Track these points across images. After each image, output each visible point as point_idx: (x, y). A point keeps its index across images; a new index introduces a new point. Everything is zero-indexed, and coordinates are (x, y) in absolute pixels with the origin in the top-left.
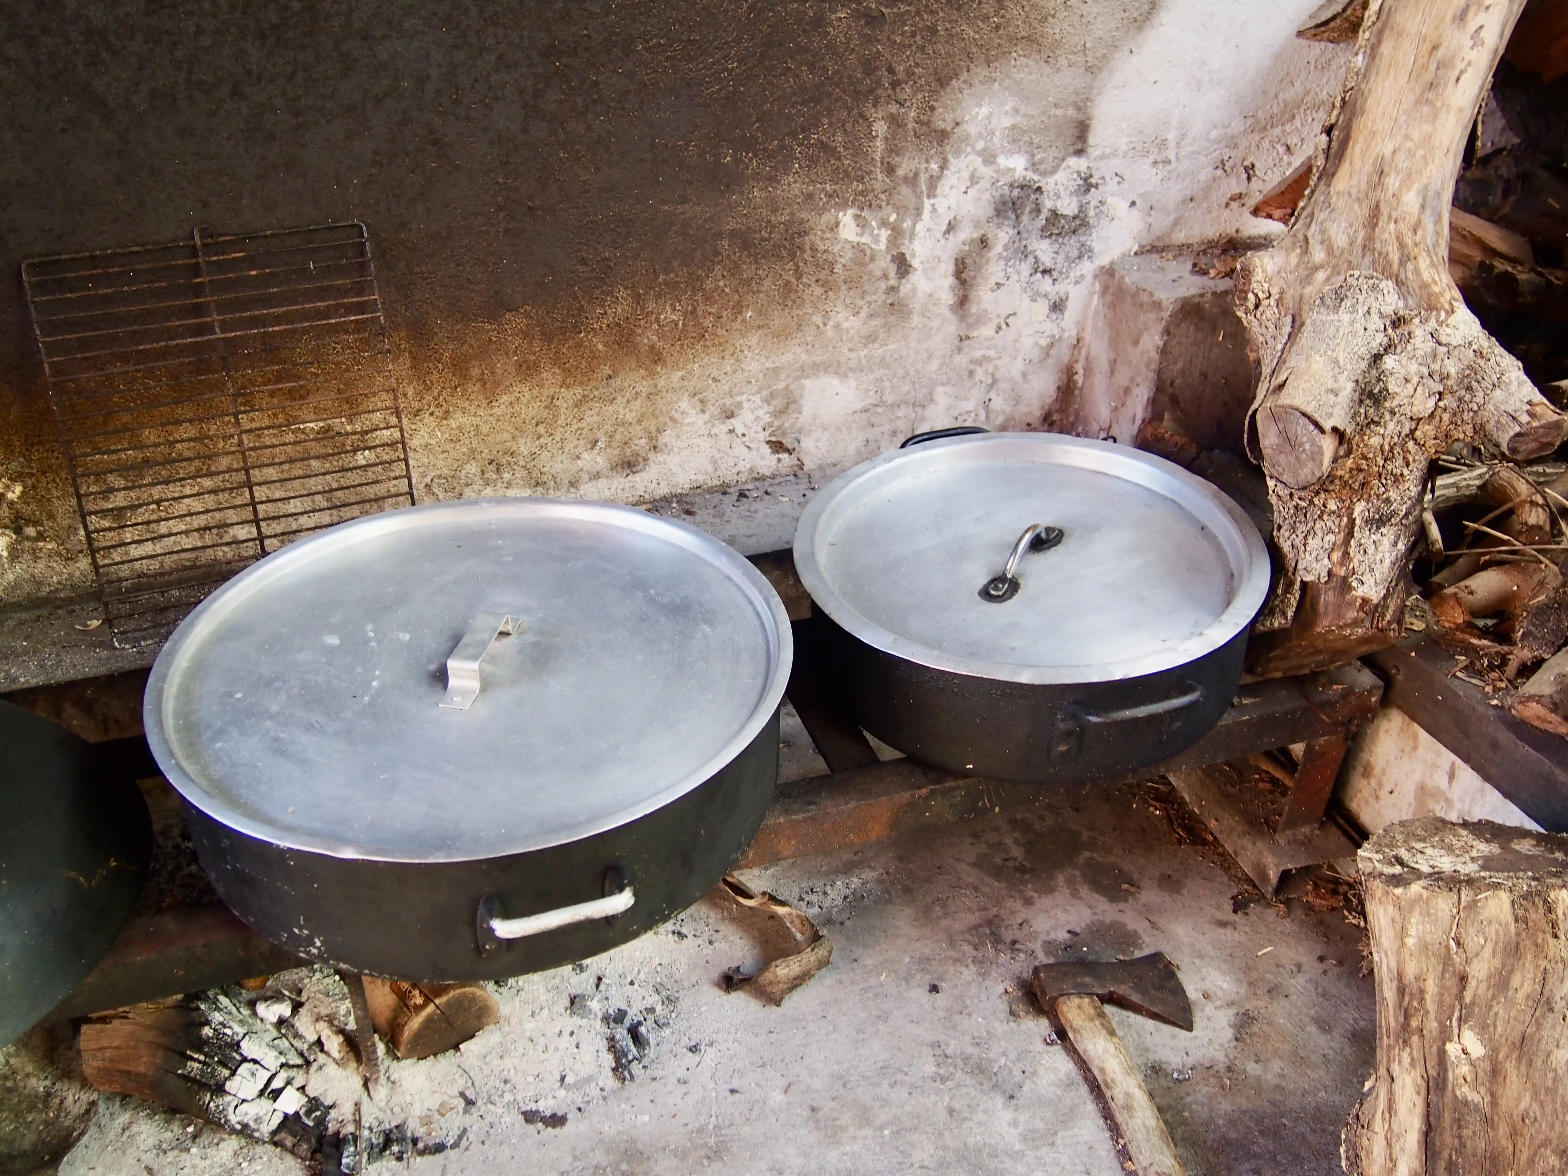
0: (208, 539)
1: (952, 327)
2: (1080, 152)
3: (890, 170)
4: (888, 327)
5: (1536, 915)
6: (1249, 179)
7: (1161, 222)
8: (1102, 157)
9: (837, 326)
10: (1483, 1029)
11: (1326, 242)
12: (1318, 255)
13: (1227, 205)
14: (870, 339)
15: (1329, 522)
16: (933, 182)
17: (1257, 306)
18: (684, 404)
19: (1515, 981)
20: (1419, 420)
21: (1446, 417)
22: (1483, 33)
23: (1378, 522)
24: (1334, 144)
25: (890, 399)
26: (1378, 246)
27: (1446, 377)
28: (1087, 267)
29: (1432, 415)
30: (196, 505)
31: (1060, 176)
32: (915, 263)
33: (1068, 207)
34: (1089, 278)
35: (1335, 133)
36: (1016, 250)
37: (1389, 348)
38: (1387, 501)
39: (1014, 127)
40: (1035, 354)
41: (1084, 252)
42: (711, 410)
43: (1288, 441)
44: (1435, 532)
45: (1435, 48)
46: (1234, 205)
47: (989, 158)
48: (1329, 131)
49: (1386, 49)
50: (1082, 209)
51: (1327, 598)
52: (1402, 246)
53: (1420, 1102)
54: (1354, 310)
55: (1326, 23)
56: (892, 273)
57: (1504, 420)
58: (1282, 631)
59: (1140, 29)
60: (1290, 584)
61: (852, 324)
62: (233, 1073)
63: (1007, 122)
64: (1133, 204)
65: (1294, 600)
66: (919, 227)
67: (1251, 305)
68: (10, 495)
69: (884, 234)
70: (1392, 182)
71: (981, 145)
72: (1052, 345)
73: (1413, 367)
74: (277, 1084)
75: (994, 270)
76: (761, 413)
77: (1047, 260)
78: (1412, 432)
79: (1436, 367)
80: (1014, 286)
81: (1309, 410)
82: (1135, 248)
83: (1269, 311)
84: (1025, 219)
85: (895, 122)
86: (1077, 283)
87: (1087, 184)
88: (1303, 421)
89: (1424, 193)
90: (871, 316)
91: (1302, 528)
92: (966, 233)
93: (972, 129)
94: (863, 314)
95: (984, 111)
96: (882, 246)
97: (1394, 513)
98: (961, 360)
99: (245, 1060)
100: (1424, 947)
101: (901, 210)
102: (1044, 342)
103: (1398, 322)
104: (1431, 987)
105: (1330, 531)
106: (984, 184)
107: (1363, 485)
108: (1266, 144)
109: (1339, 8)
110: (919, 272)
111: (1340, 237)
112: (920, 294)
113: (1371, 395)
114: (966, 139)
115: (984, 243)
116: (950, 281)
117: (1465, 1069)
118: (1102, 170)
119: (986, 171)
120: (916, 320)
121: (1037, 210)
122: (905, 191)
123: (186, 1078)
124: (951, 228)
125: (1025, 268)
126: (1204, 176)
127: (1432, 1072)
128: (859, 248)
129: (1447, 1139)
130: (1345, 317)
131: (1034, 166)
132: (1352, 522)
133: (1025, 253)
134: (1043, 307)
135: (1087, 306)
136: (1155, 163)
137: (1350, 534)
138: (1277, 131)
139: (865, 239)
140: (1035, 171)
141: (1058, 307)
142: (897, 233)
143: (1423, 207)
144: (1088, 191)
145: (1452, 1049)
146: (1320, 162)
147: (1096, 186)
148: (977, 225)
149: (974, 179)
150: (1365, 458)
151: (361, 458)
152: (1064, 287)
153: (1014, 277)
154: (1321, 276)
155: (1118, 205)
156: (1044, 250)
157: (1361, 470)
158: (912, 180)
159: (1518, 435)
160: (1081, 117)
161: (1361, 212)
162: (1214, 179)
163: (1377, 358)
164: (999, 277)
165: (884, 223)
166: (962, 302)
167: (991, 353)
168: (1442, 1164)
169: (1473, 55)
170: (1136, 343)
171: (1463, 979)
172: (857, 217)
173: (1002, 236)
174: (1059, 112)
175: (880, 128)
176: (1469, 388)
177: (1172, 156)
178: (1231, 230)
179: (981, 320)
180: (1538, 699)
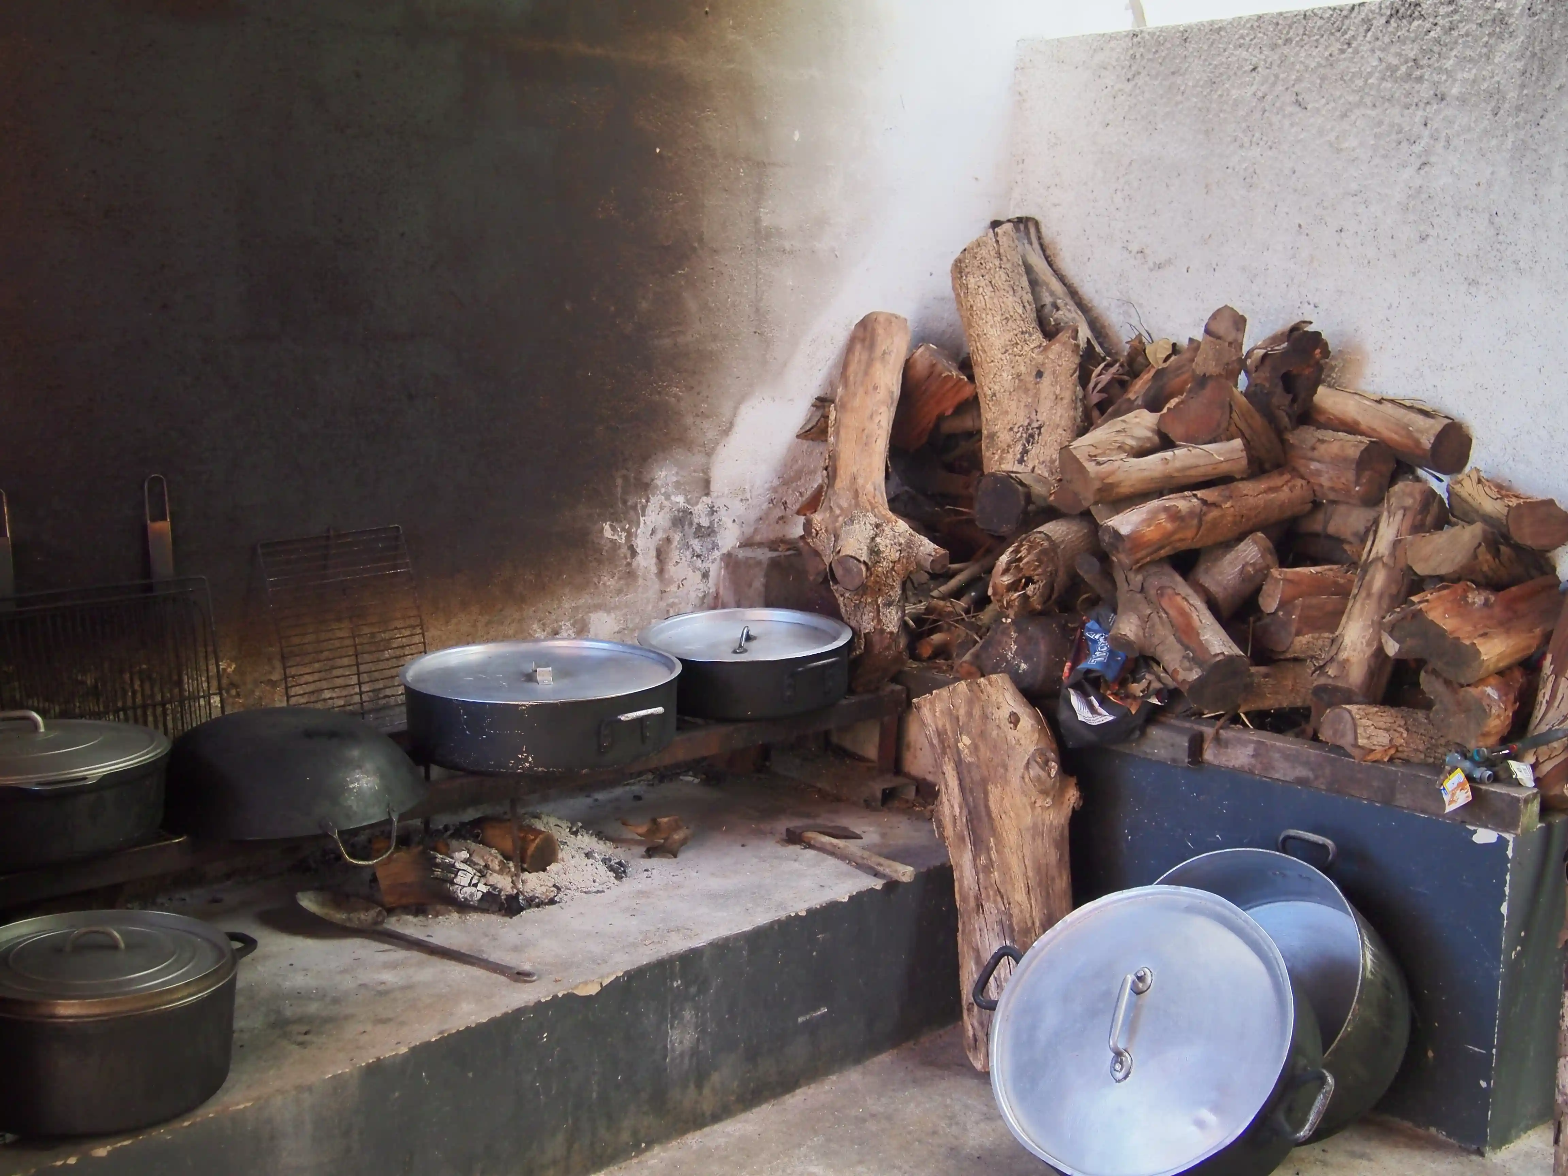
0: (313, 699)
1: (656, 586)
2: (707, 494)
3: (625, 502)
4: (628, 585)
5: (975, 687)
6: (785, 509)
7: (749, 530)
8: (718, 497)
9: (604, 584)
10: (969, 734)
11: (839, 507)
12: (838, 512)
13: (777, 523)
14: (619, 592)
15: (869, 608)
16: (644, 508)
17: (817, 534)
18: (535, 626)
19: (974, 712)
20: (895, 562)
21: (905, 561)
22: (881, 423)
23: (889, 604)
24: (830, 474)
25: (631, 626)
26: (861, 504)
27: (900, 544)
28: (717, 554)
29: (899, 559)
30: (309, 678)
31: (700, 506)
32: (638, 550)
33: (705, 522)
34: (718, 560)
35: (829, 469)
36: (684, 545)
37: (877, 535)
38: (890, 595)
39: (677, 482)
40: (697, 602)
41: (715, 546)
42: (548, 630)
43: (848, 571)
44: (911, 623)
45: (863, 430)
46: (781, 522)
47: (668, 497)
48: (826, 469)
49: (842, 433)
50: (711, 522)
51: (876, 638)
52: (871, 504)
53: (955, 773)
54: (859, 523)
55: (809, 430)
56: (629, 556)
57: (926, 557)
58: (861, 655)
59: (728, 435)
60: (860, 638)
61: (611, 583)
62: (456, 875)
63: (674, 479)
64: (734, 521)
65: (863, 641)
66: (639, 531)
67: (814, 535)
68: (229, 670)
69: (624, 534)
70: (860, 481)
71: (663, 490)
72: (704, 596)
73: (888, 541)
74: (474, 881)
75: (675, 554)
76: (570, 632)
77: (698, 549)
78: (893, 567)
79: (896, 540)
80: (684, 563)
81: (853, 555)
82: (738, 544)
83: (823, 535)
84: (686, 527)
85: (625, 478)
86: (713, 562)
87: (712, 511)
88: (851, 560)
89: (874, 484)
90: (620, 579)
91: (859, 614)
92: (660, 535)
93: (659, 483)
94: (616, 578)
95: (663, 474)
96: (623, 541)
97: (893, 601)
98: (663, 604)
99: (460, 870)
100: (942, 712)
101: (630, 522)
102: (701, 595)
103: (877, 526)
104: (948, 727)
105: (871, 612)
106: (666, 510)
107: (879, 590)
108: (790, 491)
109: (814, 423)
110: (640, 555)
111: (845, 505)
112: (641, 567)
113: (874, 551)
114: (657, 487)
115: (668, 540)
116: (654, 560)
117: (966, 751)
118: (718, 503)
119: (666, 503)
120: (640, 581)
121: (691, 524)
122: (632, 513)
123: (436, 878)
124: (653, 532)
125: (688, 553)
126: (765, 506)
127: (956, 759)
128: (612, 541)
129: (967, 780)
130: (857, 526)
131: (688, 501)
132: (878, 606)
133: (688, 546)
134: (699, 575)
135: (719, 575)
136: (742, 500)
137: (879, 611)
138: (794, 485)
139: (616, 537)
140: (689, 504)
141: (705, 575)
142: (629, 535)
143: (875, 489)
144: (713, 514)
145: (960, 745)
146: (826, 481)
147: (716, 511)
148: (664, 531)
149: (662, 508)
150: (877, 576)
151: (387, 654)
152: (707, 565)
153: (684, 559)
154: (841, 519)
155: (727, 521)
156: (696, 544)
157: (878, 582)
158: (634, 507)
159: (933, 561)
160: (706, 477)
161: (849, 495)
162: (769, 508)
163: (873, 539)
164: (677, 559)
165: (623, 529)
166: (661, 572)
167: (676, 600)
168: (968, 791)
169: (879, 432)
170: (750, 585)
171: (958, 719)
172: (611, 526)
173: (677, 537)
174: (696, 474)
175: (619, 481)
176: (910, 548)
177: (749, 497)
178: (781, 535)
179: (671, 581)
180: (965, 662)
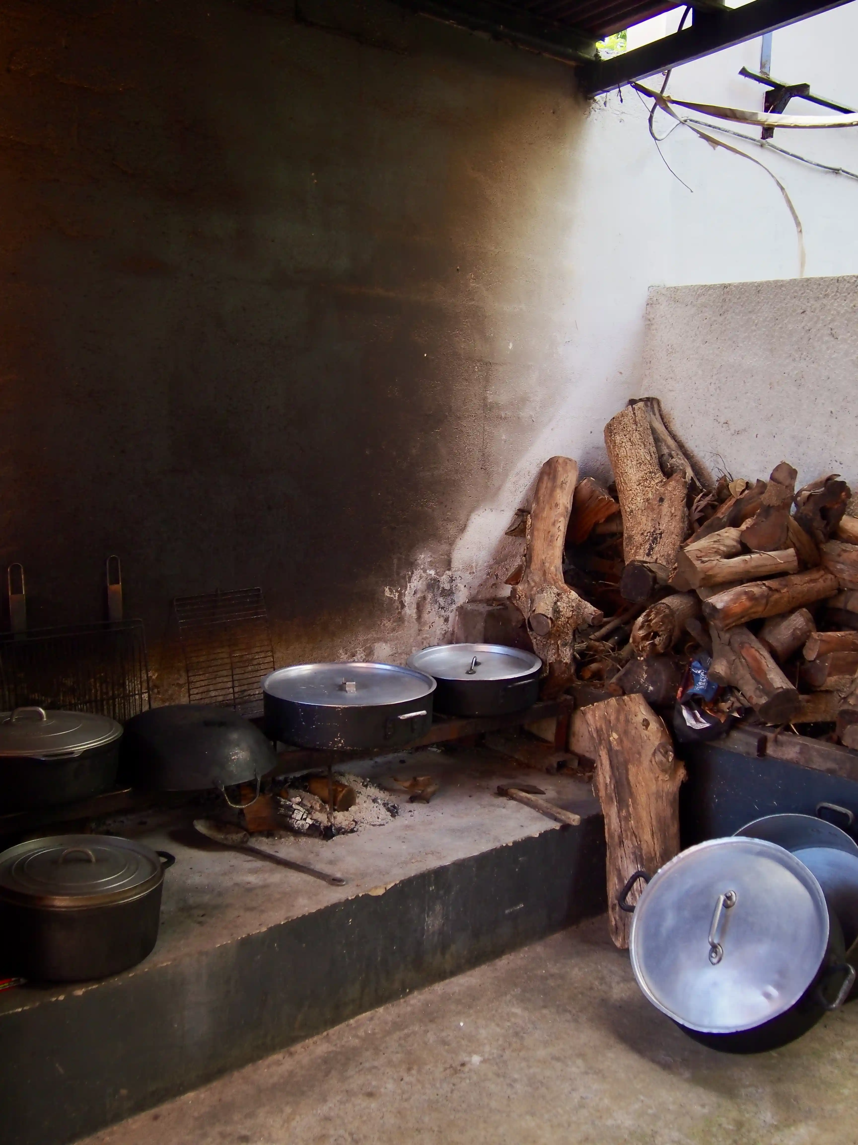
0: (204, 696)
1: (416, 626)
2: (449, 570)
3: (398, 574)
4: (399, 626)
5: (622, 703)
6: (497, 578)
7: (473, 592)
8: (455, 571)
9: (384, 625)
10: (617, 732)
11: (534, 581)
12: (533, 584)
13: (492, 587)
14: (393, 630)
15: (552, 647)
16: (410, 578)
17: (519, 599)
18: (341, 651)
19: (621, 717)
20: (569, 618)
21: (575, 617)
22: (560, 528)
23: (565, 645)
24: (528, 559)
25: (399, 651)
26: (548, 580)
27: (573, 607)
28: (454, 607)
29: (572, 616)
30: (203, 683)
31: (444, 577)
32: (406, 604)
33: (447, 586)
34: (455, 610)
35: (527, 556)
36: (434, 601)
37: (558, 601)
38: (566, 639)
39: (431, 561)
40: (441, 637)
41: (453, 602)
42: (349, 654)
43: (539, 622)
44: (578, 656)
45: (549, 532)
46: (494, 587)
47: (425, 571)
48: (525, 556)
49: (536, 533)
50: (451, 587)
51: (556, 666)
52: (554, 580)
53: (607, 756)
54: (547, 593)
55: (514, 530)
56: (400, 607)
57: (589, 615)
58: (547, 677)
59: (463, 532)
60: (546, 665)
61: (389, 624)
62: (293, 813)
63: (429, 560)
64: (465, 586)
65: (548, 668)
66: (406, 592)
67: (518, 598)
68: (154, 677)
69: (397, 594)
70: (547, 565)
71: (422, 567)
72: (445, 633)
73: (565, 605)
74: (304, 817)
75: (428, 607)
76: (362, 655)
77: (442, 604)
78: (568, 622)
79: (570, 604)
80: (433, 613)
81: (543, 613)
82: (467, 600)
83: (523, 599)
84: (436, 590)
85: (399, 559)
86: (451, 612)
87: (452, 580)
88: (542, 616)
89: (555, 567)
90: (394, 622)
91: (546, 651)
92: (419, 595)
93: (420, 562)
94: (391, 621)
95: (423, 556)
96: (397, 598)
97: (568, 642)
98: (419, 638)
99: (295, 809)
100: (600, 717)
101: (402, 587)
102: (443, 632)
103: (558, 595)
104: (604, 727)
105: (553, 649)
106: (423, 579)
107: (559, 635)
108: (500, 568)
109: (517, 526)
110: (407, 607)
111: (537, 579)
112: (407, 615)
113: (557, 611)
114: (418, 565)
115: (424, 598)
116: (415, 611)
117: (615, 742)
118: (457, 574)
119: (424, 575)
120: (406, 623)
121: (439, 588)
122: (402, 581)
123: (280, 814)
124: (415, 593)
125: (436, 606)
126: (485, 577)
127: (608, 747)
128: (390, 598)
129: (615, 761)
130: (546, 594)
131: (437, 573)
132: (558, 646)
133: (436, 602)
134: (442, 619)
135: (455, 619)
136: (470, 573)
137: (558, 649)
138: (503, 564)
139: (392, 596)
140: (437, 575)
141: (446, 620)
142: (401, 595)
143: (556, 570)
144: (452, 582)
145: (611, 738)
146: (525, 564)
147: (454, 580)
148: (423, 592)
149: (421, 577)
150: (558, 627)
151: (250, 668)
152: (447, 613)
153: (433, 609)
154: (535, 589)
155: (461, 586)
156: (441, 600)
157: (558, 631)
158: (404, 577)
159: (593, 618)
160: (449, 559)
161: (540, 573)
162: (487, 578)
163: (555, 603)
164: (429, 609)
165: (397, 591)
166: (419, 617)
167: (428, 636)
168: (615, 768)
169: (559, 533)
170: (474, 628)
171: (610, 722)
172: (389, 589)
173: (430, 596)
174: (443, 557)
175: (395, 561)
176: (579, 609)
177: (474, 571)
178: (493, 596)
179: (425, 624)
180: (613, 683)
